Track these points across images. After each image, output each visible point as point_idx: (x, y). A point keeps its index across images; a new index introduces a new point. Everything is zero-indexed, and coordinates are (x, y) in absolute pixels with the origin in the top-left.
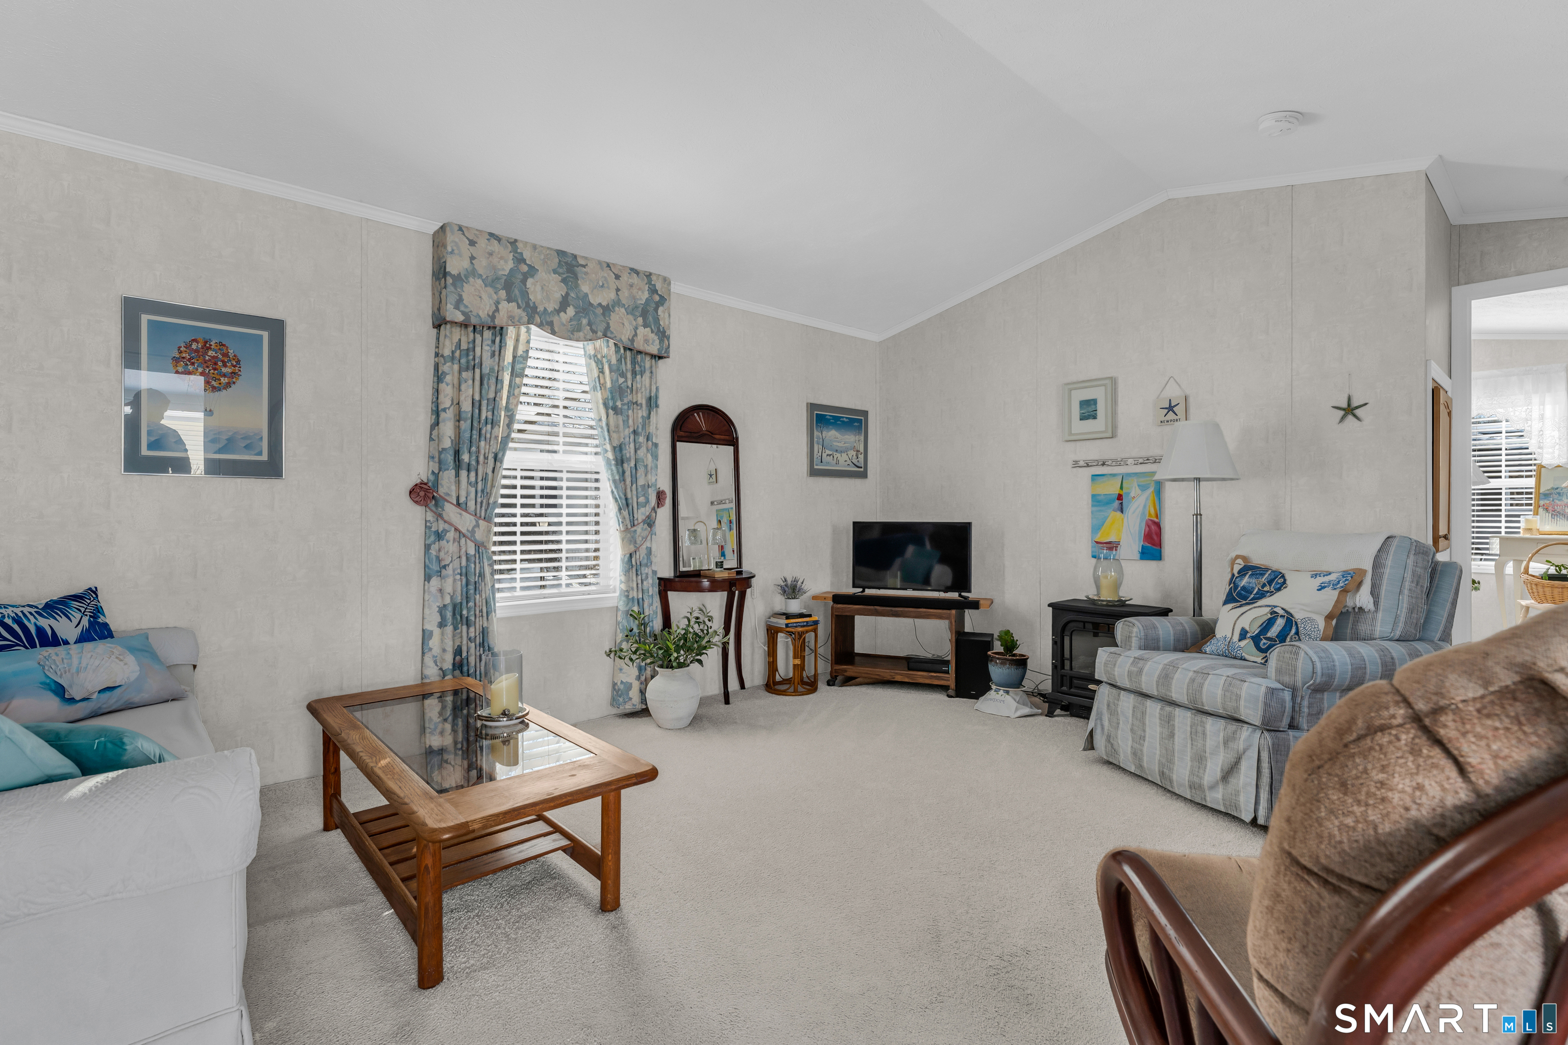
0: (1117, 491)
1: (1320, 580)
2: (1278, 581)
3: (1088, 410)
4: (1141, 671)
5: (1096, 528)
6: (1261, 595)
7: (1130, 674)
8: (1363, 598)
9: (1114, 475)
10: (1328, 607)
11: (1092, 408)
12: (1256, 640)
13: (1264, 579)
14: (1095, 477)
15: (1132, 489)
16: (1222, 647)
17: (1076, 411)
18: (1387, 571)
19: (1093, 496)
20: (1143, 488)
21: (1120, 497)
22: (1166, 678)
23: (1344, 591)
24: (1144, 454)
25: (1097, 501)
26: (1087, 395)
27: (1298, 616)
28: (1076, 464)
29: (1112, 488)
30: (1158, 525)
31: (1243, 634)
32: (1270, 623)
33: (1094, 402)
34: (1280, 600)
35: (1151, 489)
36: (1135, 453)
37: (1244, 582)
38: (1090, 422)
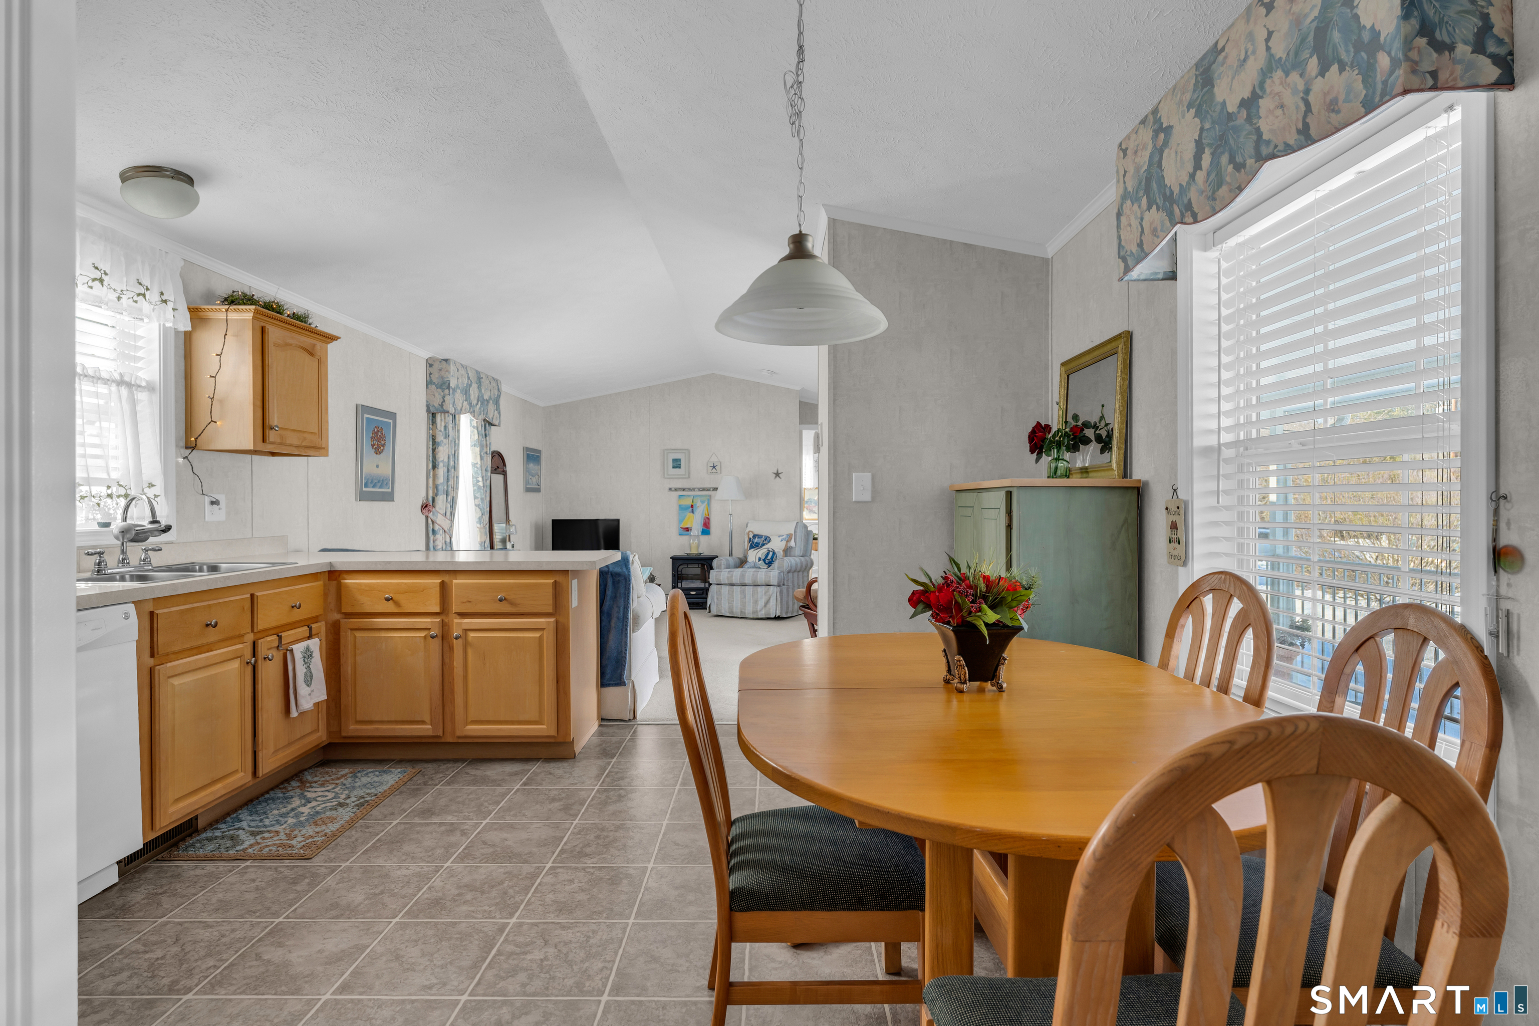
0: (691, 503)
1: (781, 538)
2: (767, 539)
3: (677, 464)
4: (732, 576)
5: (681, 521)
6: (763, 545)
7: (728, 578)
8: (792, 544)
9: (689, 496)
10: (783, 547)
11: (679, 463)
12: (764, 560)
13: (763, 539)
14: (680, 496)
15: (698, 503)
16: (752, 565)
17: (671, 464)
18: (798, 534)
19: (680, 505)
20: (703, 502)
21: (692, 506)
22: (743, 576)
23: (787, 541)
24: (702, 486)
25: (682, 508)
26: (677, 456)
27: (776, 551)
28: (670, 489)
29: (688, 502)
30: (709, 519)
31: (760, 559)
32: (768, 554)
33: (680, 460)
34: (769, 546)
35: (706, 503)
36: (699, 486)
37: (756, 540)
38: (678, 469)
